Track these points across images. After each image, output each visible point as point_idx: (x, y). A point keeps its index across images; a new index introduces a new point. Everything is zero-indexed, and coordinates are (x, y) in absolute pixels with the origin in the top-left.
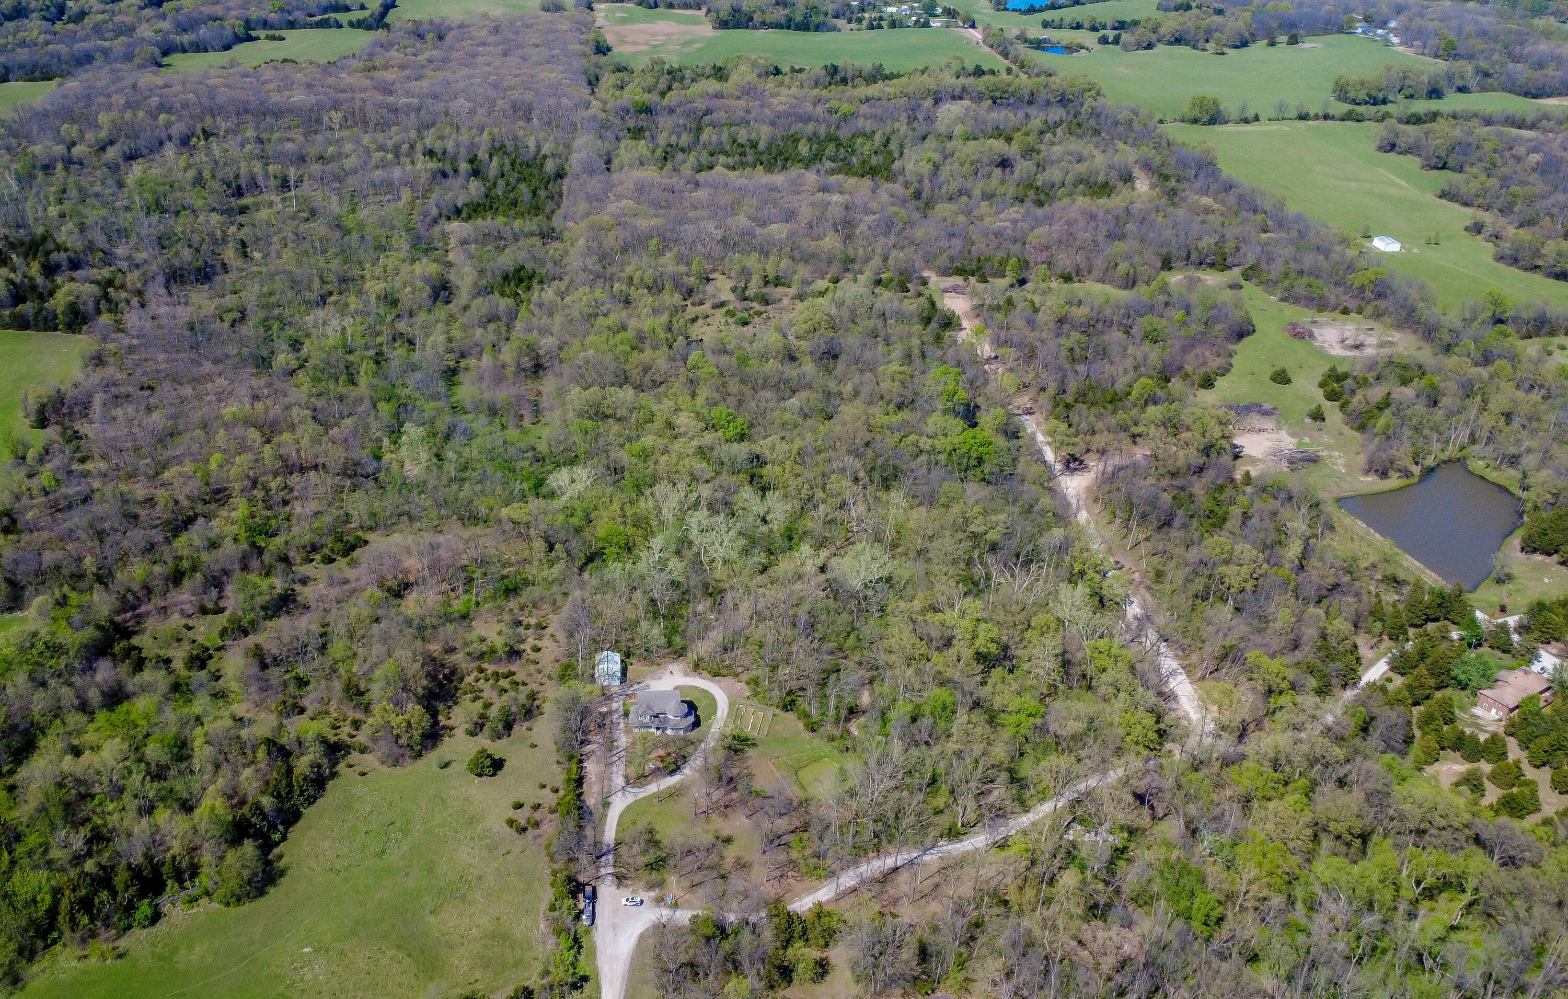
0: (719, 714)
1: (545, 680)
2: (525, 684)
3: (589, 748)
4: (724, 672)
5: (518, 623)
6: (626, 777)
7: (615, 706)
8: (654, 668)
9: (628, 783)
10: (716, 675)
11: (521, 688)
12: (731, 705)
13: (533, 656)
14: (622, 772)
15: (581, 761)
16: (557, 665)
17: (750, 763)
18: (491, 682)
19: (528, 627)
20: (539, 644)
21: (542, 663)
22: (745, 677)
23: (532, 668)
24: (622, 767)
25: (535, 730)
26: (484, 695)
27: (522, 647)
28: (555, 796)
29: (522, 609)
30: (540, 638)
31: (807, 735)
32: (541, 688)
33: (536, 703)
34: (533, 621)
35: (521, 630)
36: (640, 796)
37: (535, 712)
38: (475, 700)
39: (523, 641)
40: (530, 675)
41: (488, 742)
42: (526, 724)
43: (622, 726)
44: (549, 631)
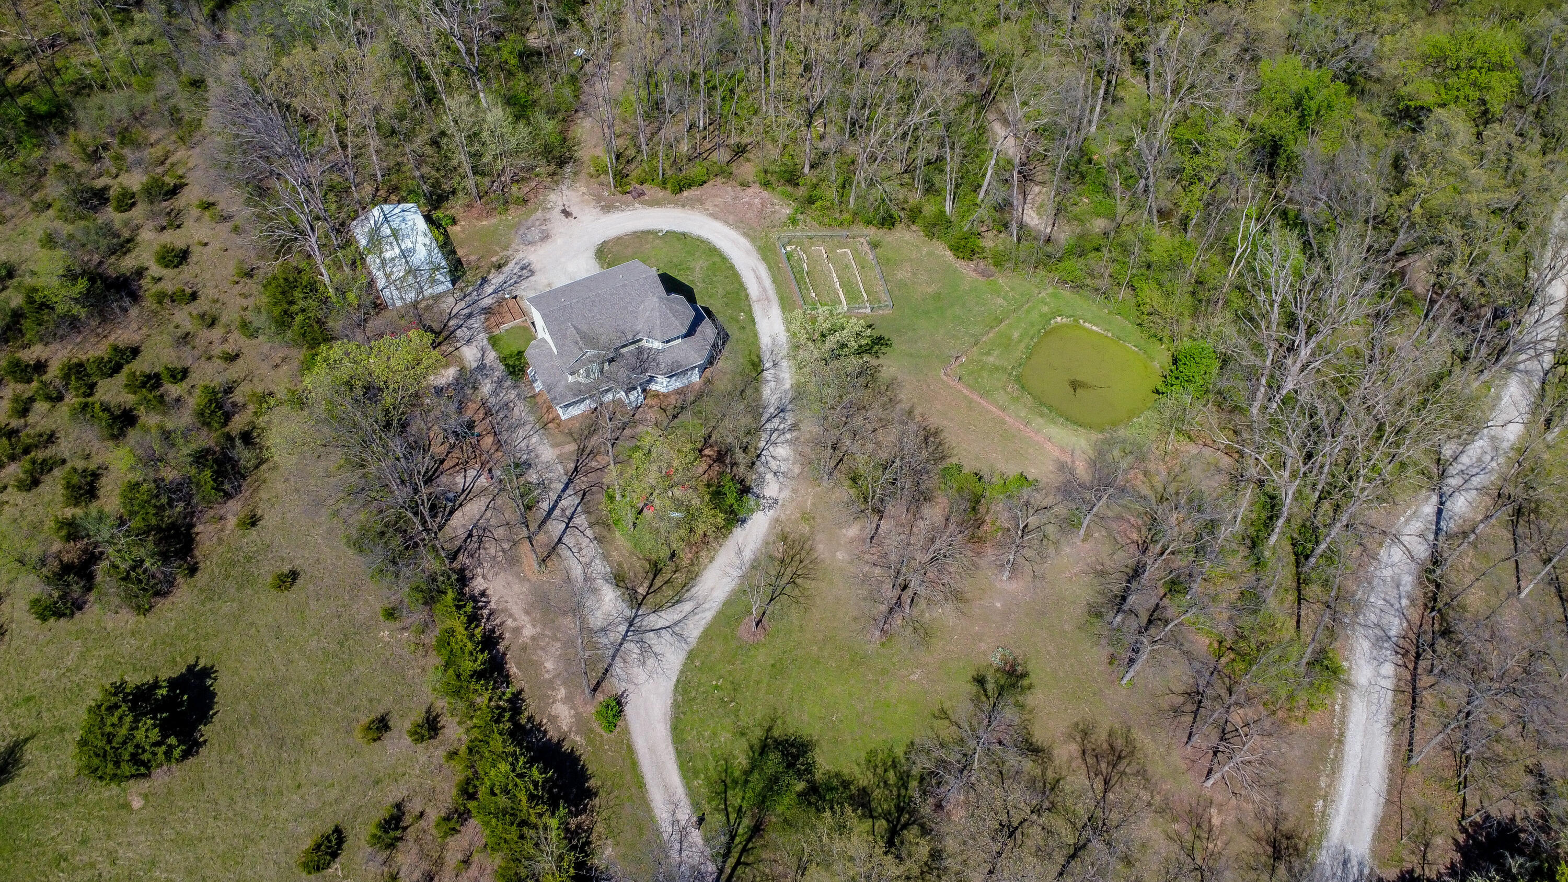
0: (753, 289)
1: (237, 341)
2: (180, 375)
3: (460, 522)
4: (695, 170)
5: (100, 197)
6: (618, 579)
7: (470, 355)
8: (513, 214)
9: (636, 601)
10: (680, 188)
11: (173, 390)
12: (766, 252)
13: (172, 280)
14: (600, 568)
15: (463, 578)
16: (252, 286)
17: (905, 396)
18: (72, 399)
19: (127, 202)
20: (175, 239)
21: (208, 293)
22: (748, 169)
23: (183, 317)
24: (590, 549)
25: (270, 519)
26: (63, 448)
27: (128, 263)
28: (437, 751)
29: (95, 157)
30: (173, 221)
31: (967, 270)
32: (235, 371)
33: (238, 423)
34: (135, 181)
35: (110, 215)
36: (694, 630)
37: (243, 455)
38: (32, 483)
39: (125, 246)
40: (185, 339)
41: (128, 618)
42: (234, 510)
43: (520, 411)
44: (191, 196)
